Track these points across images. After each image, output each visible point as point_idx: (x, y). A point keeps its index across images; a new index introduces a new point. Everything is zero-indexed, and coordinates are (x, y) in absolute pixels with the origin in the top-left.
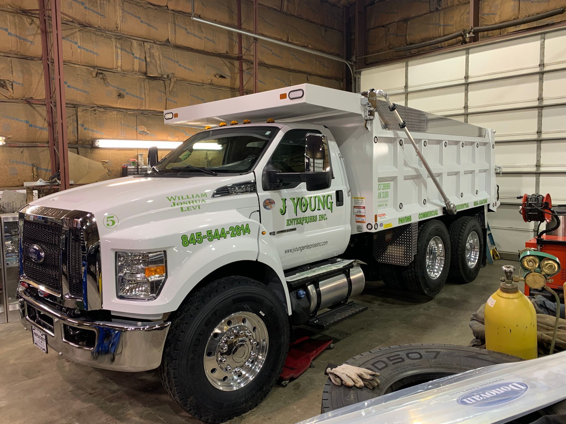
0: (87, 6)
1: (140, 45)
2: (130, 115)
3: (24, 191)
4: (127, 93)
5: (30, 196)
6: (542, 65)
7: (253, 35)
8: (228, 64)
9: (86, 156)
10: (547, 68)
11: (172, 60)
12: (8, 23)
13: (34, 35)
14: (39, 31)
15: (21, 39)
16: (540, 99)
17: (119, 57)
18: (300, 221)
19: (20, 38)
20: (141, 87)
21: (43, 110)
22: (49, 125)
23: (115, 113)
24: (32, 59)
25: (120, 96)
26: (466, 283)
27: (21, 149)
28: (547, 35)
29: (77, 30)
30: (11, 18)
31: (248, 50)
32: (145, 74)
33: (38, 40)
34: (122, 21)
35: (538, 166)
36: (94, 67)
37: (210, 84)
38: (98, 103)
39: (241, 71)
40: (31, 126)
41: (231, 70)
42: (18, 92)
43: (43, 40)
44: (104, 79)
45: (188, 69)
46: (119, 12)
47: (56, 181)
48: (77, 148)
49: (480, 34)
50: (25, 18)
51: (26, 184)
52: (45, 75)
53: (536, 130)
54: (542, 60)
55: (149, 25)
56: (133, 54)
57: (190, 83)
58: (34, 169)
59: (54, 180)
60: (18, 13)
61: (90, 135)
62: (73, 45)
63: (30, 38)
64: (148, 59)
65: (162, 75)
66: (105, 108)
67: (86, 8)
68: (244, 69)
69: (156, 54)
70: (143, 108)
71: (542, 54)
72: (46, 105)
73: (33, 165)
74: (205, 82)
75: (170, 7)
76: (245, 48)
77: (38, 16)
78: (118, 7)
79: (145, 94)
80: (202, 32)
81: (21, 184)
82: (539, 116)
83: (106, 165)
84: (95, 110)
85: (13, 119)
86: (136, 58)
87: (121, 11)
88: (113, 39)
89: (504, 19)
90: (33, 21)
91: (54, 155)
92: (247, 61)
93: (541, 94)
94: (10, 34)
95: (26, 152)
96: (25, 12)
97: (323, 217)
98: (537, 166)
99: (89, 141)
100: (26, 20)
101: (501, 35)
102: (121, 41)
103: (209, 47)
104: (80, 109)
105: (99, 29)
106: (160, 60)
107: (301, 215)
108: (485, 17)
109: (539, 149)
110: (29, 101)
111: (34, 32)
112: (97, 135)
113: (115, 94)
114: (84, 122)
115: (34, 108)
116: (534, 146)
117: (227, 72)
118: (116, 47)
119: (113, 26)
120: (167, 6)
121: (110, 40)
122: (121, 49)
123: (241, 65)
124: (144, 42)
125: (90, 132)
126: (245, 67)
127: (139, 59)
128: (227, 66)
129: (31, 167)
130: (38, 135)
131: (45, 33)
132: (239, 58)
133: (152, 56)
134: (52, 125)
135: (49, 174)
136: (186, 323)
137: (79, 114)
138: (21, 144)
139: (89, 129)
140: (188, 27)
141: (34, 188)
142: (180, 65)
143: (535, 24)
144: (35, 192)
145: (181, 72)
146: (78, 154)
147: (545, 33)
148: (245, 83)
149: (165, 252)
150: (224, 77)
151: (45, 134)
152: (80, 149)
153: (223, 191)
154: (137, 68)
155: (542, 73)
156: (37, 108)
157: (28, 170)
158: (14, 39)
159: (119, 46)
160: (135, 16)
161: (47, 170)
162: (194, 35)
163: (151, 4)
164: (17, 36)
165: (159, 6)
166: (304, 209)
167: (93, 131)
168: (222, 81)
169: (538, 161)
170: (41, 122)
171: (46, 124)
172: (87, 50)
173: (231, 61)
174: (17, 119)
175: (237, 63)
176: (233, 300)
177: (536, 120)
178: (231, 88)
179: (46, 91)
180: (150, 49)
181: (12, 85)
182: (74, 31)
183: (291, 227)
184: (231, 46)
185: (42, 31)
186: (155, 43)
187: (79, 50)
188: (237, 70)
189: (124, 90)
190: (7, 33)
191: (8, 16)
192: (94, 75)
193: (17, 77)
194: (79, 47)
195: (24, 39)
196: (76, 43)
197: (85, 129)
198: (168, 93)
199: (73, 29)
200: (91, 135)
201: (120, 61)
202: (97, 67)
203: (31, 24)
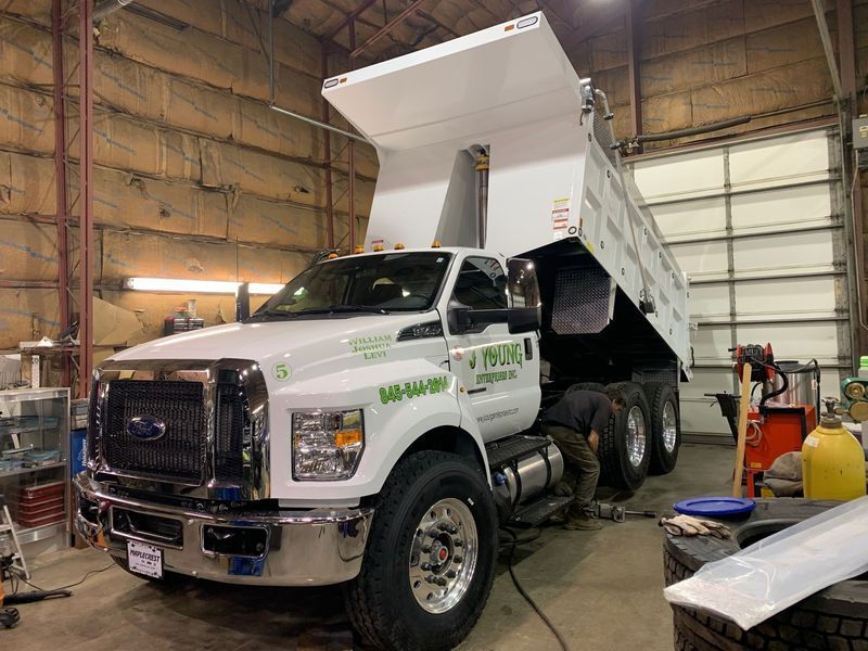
0: (122, 83)
1: (193, 141)
2: (177, 241)
3: (18, 357)
4: (174, 210)
5: (26, 364)
6: (728, 185)
7: (349, 134)
8: (312, 173)
9: (112, 303)
10: (734, 190)
11: (235, 163)
12: (8, 102)
13: (46, 120)
14: (53, 116)
15: (28, 126)
16: (729, 228)
17: (165, 158)
18: (490, 378)
19: (25, 125)
20: (193, 201)
21: (52, 232)
22: (61, 254)
23: (155, 238)
24: (40, 155)
25: (164, 213)
26: (665, 473)
27: (17, 291)
28: (730, 149)
29: (106, 116)
30: (13, 94)
31: (338, 155)
32: (199, 183)
33: (50, 129)
34: (169, 107)
35: (733, 314)
36: (128, 171)
37: (287, 201)
38: (133, 224)
39: (329, 184)
40: (33, 255)
41: (316, 183)
42: (15, 204)
43: (57, 129)
44: (141, 189)
45: (258, 178)
46: (166, 94)
47: (69, 341)
48: (99, 291)
49: (645, 145)
50: (32, 95)
51: (23, 345)
52: (58, 180)
53: (727, 268)
54: (727, 179)
55: (206, 114)
56: (184, 154)
57: (261, 198)
58: (36, 322)
59: (67, 338)
60: (23, 88)
61: (120, 272)
62: (100, 137)
63: (40, 125)
64: (204, 162)
65: (223, 186)
66: (143, 231)
67: (120, 85)
68: (333, 181)
69: (215, 155)
70: (196, 233)
71: (727, 172)
72: (56, 224)
73: (34, 316)
74: (281, 198)
75: (235, 91)
76: (335, 153)
77: (51, 94)
78: (165, 87)
79: (198, 212)
80: (277, 127)
81: (14, 345)
82: (729, 250)
83: (141, 317)
84: (127, 234)
85: (7, 244)
86: (187, 159)
87: (168, 92)
88: (156, 132)
89: (673, 127)
90: (44, 100)
91: (66, 300)
92: (336, 170)
93: (729, 222)
94: (10, 118)
95: (24, 296)
96: (33, 87)
97: (513, 374)
98: (731, 315)
99: (117, 280)
100: (35, 99)
101: (671, 147)
102: (166, 134)
103: (287, 148)
104: (106, 232)
105: (137, 117)
106: (219, 163)
107: (491, 370)
108: (650, 123)
109: (732, 292)
110: (32, 219)
111: (46, 116)
112: (128, 271)
113: (157, 211)
114: (110, 251)
115: (38, 227)
116: (726, 288)
117: (310, 184)
118: (161, 143)
119: (155, 113)
120: (231, 89)
121: (150, 132)
122: (168, 146)
123: (329, 175)
124: (198, 137)
125: (119, 266)
126: (334, 178)
127: (192, 161)
128: (310, 175)
129: (30, 319)
130: (43, 269)
131: (61, 119)
132: (326, 166)
133: (209, 157)
134: (64, 254)
135: (57, 330)
136: (390, 513)
137: (105, 238)
138: (17, 284)
139: (117, 262)
140: (258, 119)
141: (33, 351)
142: (247, 172)
143: (713, 135)
144: (36, 357)
145: (248, 182)
146: (101, 298)
147: (728, 146)
148: (334, 201)
149: (361, 410)
150: (306, 192)
151: (53, 268)
152: (103, 292)
153: (407, 334)
154: (187, 173)
155: (728, 196)
156: (44, 229)
157: (24, 323)
158: (15, 124)
159: (164, 142)
160: (188, 101)
161: (54, 324)
162: (267, 131)
163: (209, 85)
164: (19, 121)
165: (220, 88)
166: (493, 362)
167: (123, 264)
168: (303, 197)
169: (733, 308)
170: (49, 250)
171: (56, 253)
172: (120, 146)
173: (316, 168)
174: (15, 246)
175: (323, 173)
176: (441, 481)
177: (726, 255)
178: (315, 207)
179: (59, 204)
180: (206, 148)
181: (9, 193)
182: (102, 117)
183: (481, 386)
184: (315, 149)
185: (58, 117)
186: (213, 139)
187: (108, 145)
188: (323, 183)
189: (170, 206)
190: (6, 116)
191: (8, 92)
192: (129, 183)
193: (18, 181)
194: (109, 141)
195: (31, 127)
196: (105, 135)
197: (113, 261)
198: (230, 211)
199: (100, 114)
200: (121, 270)
201: (164, 163)
202: (133, 170)
203: (41, 105)
